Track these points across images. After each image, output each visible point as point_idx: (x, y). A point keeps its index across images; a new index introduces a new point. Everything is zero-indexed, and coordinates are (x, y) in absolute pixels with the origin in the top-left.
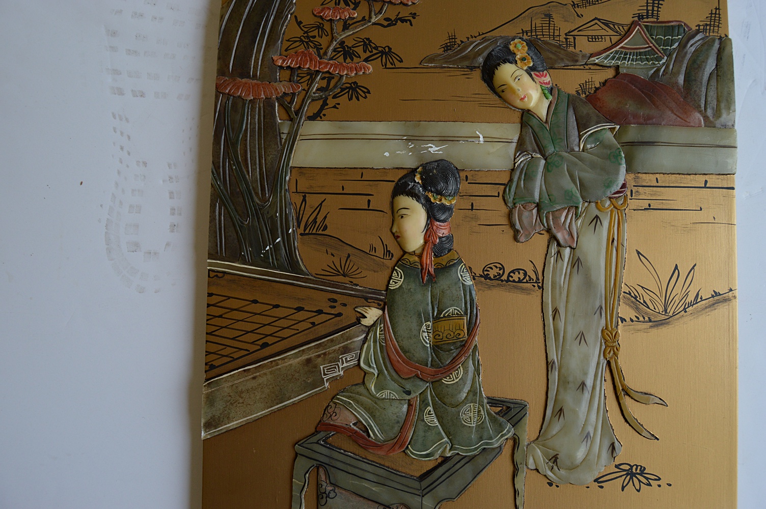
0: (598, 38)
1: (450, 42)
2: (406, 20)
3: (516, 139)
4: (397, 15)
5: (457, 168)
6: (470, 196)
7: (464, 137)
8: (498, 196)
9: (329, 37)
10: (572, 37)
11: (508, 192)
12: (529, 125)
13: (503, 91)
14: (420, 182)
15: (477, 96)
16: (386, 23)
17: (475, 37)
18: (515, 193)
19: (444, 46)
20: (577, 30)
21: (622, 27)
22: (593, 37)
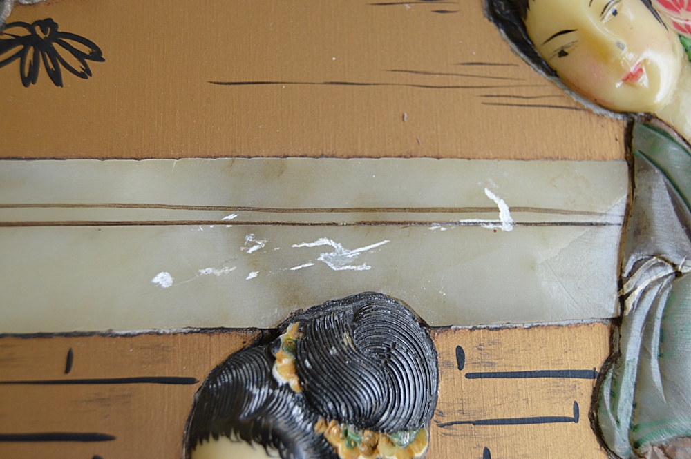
3: (616, 212)
5: (423, 324)
6: (474, 423)
7: (444, 210)
8: (576, 420)
11: (608, 408)
12: (658, 166)
13: (563, 54)
14: (294, 383)
15: (476, 70)
18: (634, 405)
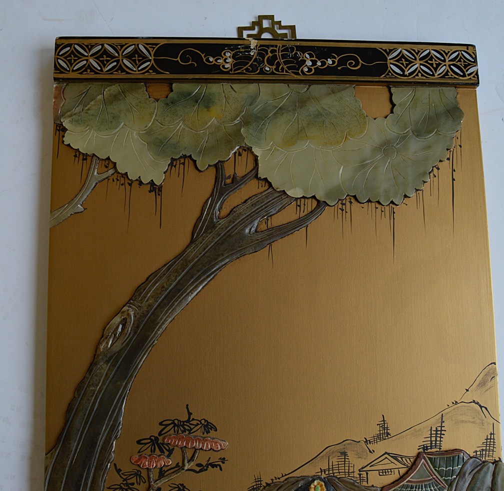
0: (388, 472)
1: (256, 485)
2: (216, 466)
4: (208, 461)
9: (147, 484)
10: (365, 473)
16: (198, 469)
17: (279, 479)
19: (251, 489)
20: (370, 465)
21: (409, 459)
22: (384, 471)
